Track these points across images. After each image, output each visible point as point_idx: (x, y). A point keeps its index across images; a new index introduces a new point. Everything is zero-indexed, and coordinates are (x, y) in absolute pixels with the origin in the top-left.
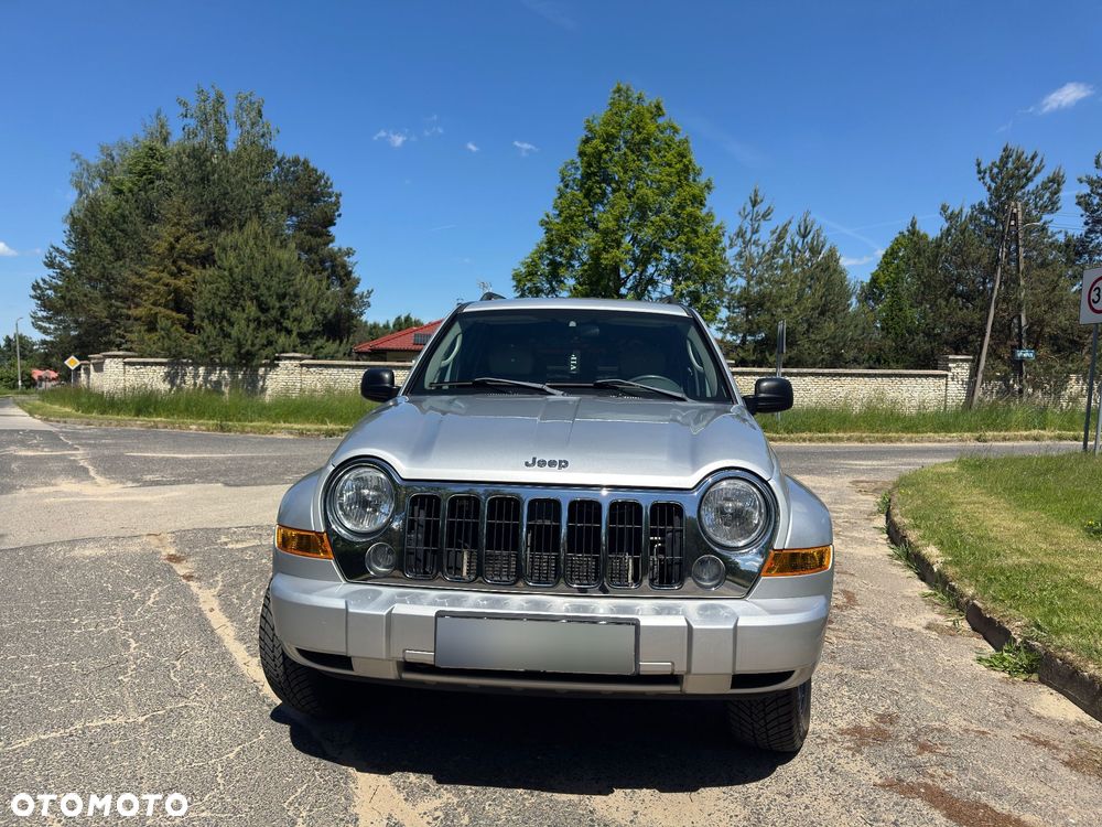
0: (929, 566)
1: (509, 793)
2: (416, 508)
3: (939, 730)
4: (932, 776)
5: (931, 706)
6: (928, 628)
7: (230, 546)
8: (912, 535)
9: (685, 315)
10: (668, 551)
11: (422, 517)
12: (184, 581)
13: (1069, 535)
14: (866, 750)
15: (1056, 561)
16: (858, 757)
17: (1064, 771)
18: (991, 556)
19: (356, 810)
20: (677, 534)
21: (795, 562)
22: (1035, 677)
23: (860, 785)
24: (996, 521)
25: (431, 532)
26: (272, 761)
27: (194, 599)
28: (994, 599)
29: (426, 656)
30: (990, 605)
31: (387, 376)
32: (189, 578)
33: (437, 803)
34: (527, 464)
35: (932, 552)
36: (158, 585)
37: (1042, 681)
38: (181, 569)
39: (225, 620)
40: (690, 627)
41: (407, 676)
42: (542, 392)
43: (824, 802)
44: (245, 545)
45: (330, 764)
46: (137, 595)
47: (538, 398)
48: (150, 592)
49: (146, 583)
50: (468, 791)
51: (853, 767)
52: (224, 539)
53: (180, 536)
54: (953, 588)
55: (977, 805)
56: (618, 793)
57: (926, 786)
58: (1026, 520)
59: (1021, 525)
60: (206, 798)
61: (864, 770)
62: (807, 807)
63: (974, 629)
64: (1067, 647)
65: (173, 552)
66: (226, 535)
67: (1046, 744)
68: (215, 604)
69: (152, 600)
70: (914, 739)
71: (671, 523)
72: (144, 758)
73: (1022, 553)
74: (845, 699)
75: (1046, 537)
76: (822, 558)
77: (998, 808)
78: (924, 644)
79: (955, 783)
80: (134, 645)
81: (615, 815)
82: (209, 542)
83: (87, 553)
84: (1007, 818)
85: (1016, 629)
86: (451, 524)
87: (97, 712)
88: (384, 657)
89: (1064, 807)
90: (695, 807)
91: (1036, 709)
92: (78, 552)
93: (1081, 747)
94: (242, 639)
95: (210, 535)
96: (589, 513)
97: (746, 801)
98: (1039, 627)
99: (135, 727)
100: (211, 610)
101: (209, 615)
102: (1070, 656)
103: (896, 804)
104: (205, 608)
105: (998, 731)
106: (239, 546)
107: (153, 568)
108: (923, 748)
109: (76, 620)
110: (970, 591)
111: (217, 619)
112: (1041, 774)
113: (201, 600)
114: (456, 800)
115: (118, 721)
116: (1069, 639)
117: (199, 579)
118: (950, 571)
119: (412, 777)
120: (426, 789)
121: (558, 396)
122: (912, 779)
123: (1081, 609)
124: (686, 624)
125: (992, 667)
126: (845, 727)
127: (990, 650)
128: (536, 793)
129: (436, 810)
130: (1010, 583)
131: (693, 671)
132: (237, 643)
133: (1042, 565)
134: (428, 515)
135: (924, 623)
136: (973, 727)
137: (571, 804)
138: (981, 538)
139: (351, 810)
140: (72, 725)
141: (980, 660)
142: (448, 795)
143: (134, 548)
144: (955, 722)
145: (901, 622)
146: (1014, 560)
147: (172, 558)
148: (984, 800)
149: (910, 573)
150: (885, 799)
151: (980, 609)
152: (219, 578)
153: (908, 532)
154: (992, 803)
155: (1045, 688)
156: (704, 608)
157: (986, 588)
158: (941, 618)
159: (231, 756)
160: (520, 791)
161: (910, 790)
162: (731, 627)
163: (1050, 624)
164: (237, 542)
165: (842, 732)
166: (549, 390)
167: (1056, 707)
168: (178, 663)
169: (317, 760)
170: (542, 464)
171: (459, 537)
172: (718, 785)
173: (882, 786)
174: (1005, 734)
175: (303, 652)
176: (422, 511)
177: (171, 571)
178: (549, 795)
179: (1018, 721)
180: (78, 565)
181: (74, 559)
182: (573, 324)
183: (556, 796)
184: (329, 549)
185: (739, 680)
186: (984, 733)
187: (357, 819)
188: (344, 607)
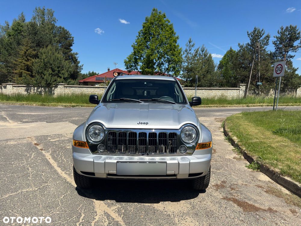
0: (234, 142)
1: (133, 204)
2: (110, 135)
3: (236, 185)
4: (234, 196)
5: (234, 179)
6: (234, 158)
7: (51, 140)
8: (230, 134)
9: (174, 80)
10: (173, 144)
11: (111, 137)
12: (41, 151)
13: (269, 133)
14: (219, 190)
15: (265, 140)
16: (217, 192)
17: (265, 193)
18: (249, 139)
19: (96, 210)
20: (175, 140)
21: (204, 146)
22: (259, 170)
23: (217, 199)
24: (251, 130)
25: (114, 142)
26: (73, 199)
27: (44, 156)
28: (250, 151)
29: (114, 172)
30: (249, 152)
31: (96, 97)
32: (42, 150)
33: (116, 207)
34: (138, 124)
35: (235, 138)
36: (33, 152)
37: (261, 171)
38: (39, 147)
39: (53, 161)
40: (179, 163)
41: (109, 177)
42: (139, 102)
43: (209, 203)
44: (55, 140)
45: (88, 199)
46: (28, 155)
47: (137, 104)
48: (31, 154)
49: (30, 151)
50: (123, 204)
51: (216, 194)
52: (49, 138)
53: (37, 138)
54: (240, 148)
55: (245, 202)
57: (233, 198)
58: (258, 130)
59: (257, 131)
60: (57, 209)
61: (218, 195)
62: (205, 204)
63: (245, 158)
64: (267, 163)
65: (36, 142)
66: (50, 137)
67: (261, 187)
68: (50, 157)
69: (33, 156)
70: (230, 187)
71: (174, 138)
72: (39, 199)
73: (257, 139)
74: (214, 177)
75: (263, 134)
76: (210, 145)
77: (249, 203)
78: (233, 163)
79: (239, 197)
80: (30, 169)
81: (160, 208)
82: (45, 140)
83: (12, 143)
84: (251, 205)
85: (255, 158)
86: (119, 139)
87: (24, 188)
88: (104, 173)
89: (265, 202)
90: (179, 206)
91: (259, 178)
92: (9, 143)
93: (269, 187)
94: (59, 167)
95: (45, 137)
96: (154, 136)
97: (191, 204)
98: (260, 158)
99: (35, 191)
100: (50, 159)
101: (49, 160)
102: (267, 165)
103: (226, 203)
104: (48, 158)
105: (250, 184)
106: (54, 140)
107: (31, 147)
108: (232, 189)
109: (13, 163)
110: (244, 149)
111: (52, 161)
112: (259, 194)
113: (46, 156)
114: (120, 206)
115: (30, 190)
116: (267, 161)
117: (44, 150)
118: (239, 143)
119: (109, 201)
120: (113, 204)
121: (143, 103)
122: (229, 196)
123: (270, 153)
124: (178, 162)
125: (249, 168)
126: (214, 185)
127: (249, 163)
128: (140, 204)
129: (116, 209)
130: (254, 147)
131: (180, 173)
132: (58, 167)
133: (262, 142)
134: (113, 137)
135: (233, 157)
136: (244, 183)
137: (148, 206)
138: (247, 134)
139: (94, 210)
140: (18, 191)
141: (246, 166)
142: (118, 205)
143: (25, 141)
144: (240, 182)
145: (227, 157)
146: (255, 140)
147: (36, 144)
148: (246, 201)
149: (230, 144)
150: (223, 202)
151: (246, 153)
152: (50, 149)
153: (229, 133)
154: (248, 202)
155: (261, 173)
156: (182, 158)
157: (248, 148)
158: (237, 155)
159: (62, 197)
160: (136, 203)
161: (229, 199)
162: (189, 163)
163: (263, 157)
164: (53, 139)
165: (213, 186)
166: (140, 101)
167: (264, 177)
168: (43, 174)
169: (84, 198)
170: (141, 123)
171: (121, 142)
172: (184, 200)
173: (223, 199)
174: (251, 185)
175: (82, 172)
176: (111, 136)
177: (36, 148)
178: (143, 204)
179: (255, 181)
180: (10, 147)
181: (8, 145)
182: (145, 83)
183: (145, 204)
184: (88, 146)
185: (190, 175)
186: (247, 185)
187: (96, 212)
188: (93, 161)
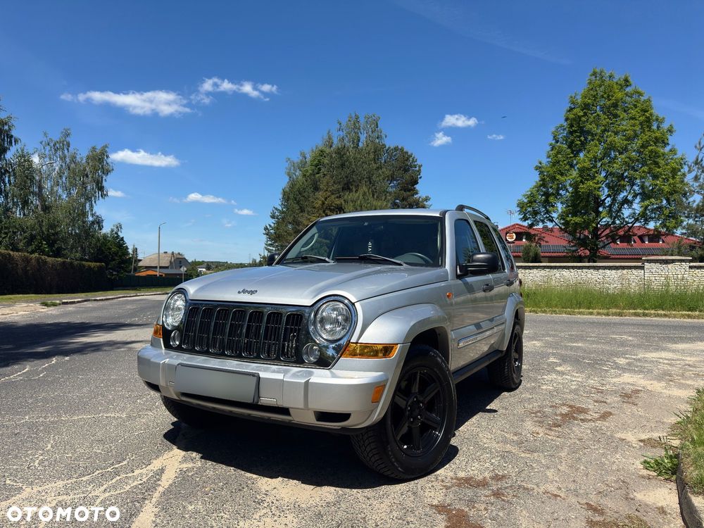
1: (227, 467)
4: (473, 508)
14: (454, 489)
16: (443, 490)
20: (299, 331)
22: (674, 478)
23: (420, 503)
25: (194, 326)
26: (147, 438)
33: (190, 465)
34: (239, 292)
45: (169, 443)
50: (209, 464)
56: (280, 479)
71: (297, 324)
79: (483, 513)
86: (201, 322)
88: (164, 385)
90: (310, 492)
96: (258, 318)
103: (426, 514)
108: (495, 494)
122: (458, 506)
124: (282, 378)
128: (239, 471)
129: (186, 468)
131: (285, 405)
134: (195, 317)
139: (153, 460)
142: (199, 464)
150: (423, 511)
160: (232, 468)
161: (447, 511)
162: (304, 381)
165: (455, 478)
166: (327, 260)
170: (244, 291)
171: (204, 329)
173: (433, 506)
182: (366, 224)
183: (248, 474)
184: (161, 333)
187: (150, 464)
